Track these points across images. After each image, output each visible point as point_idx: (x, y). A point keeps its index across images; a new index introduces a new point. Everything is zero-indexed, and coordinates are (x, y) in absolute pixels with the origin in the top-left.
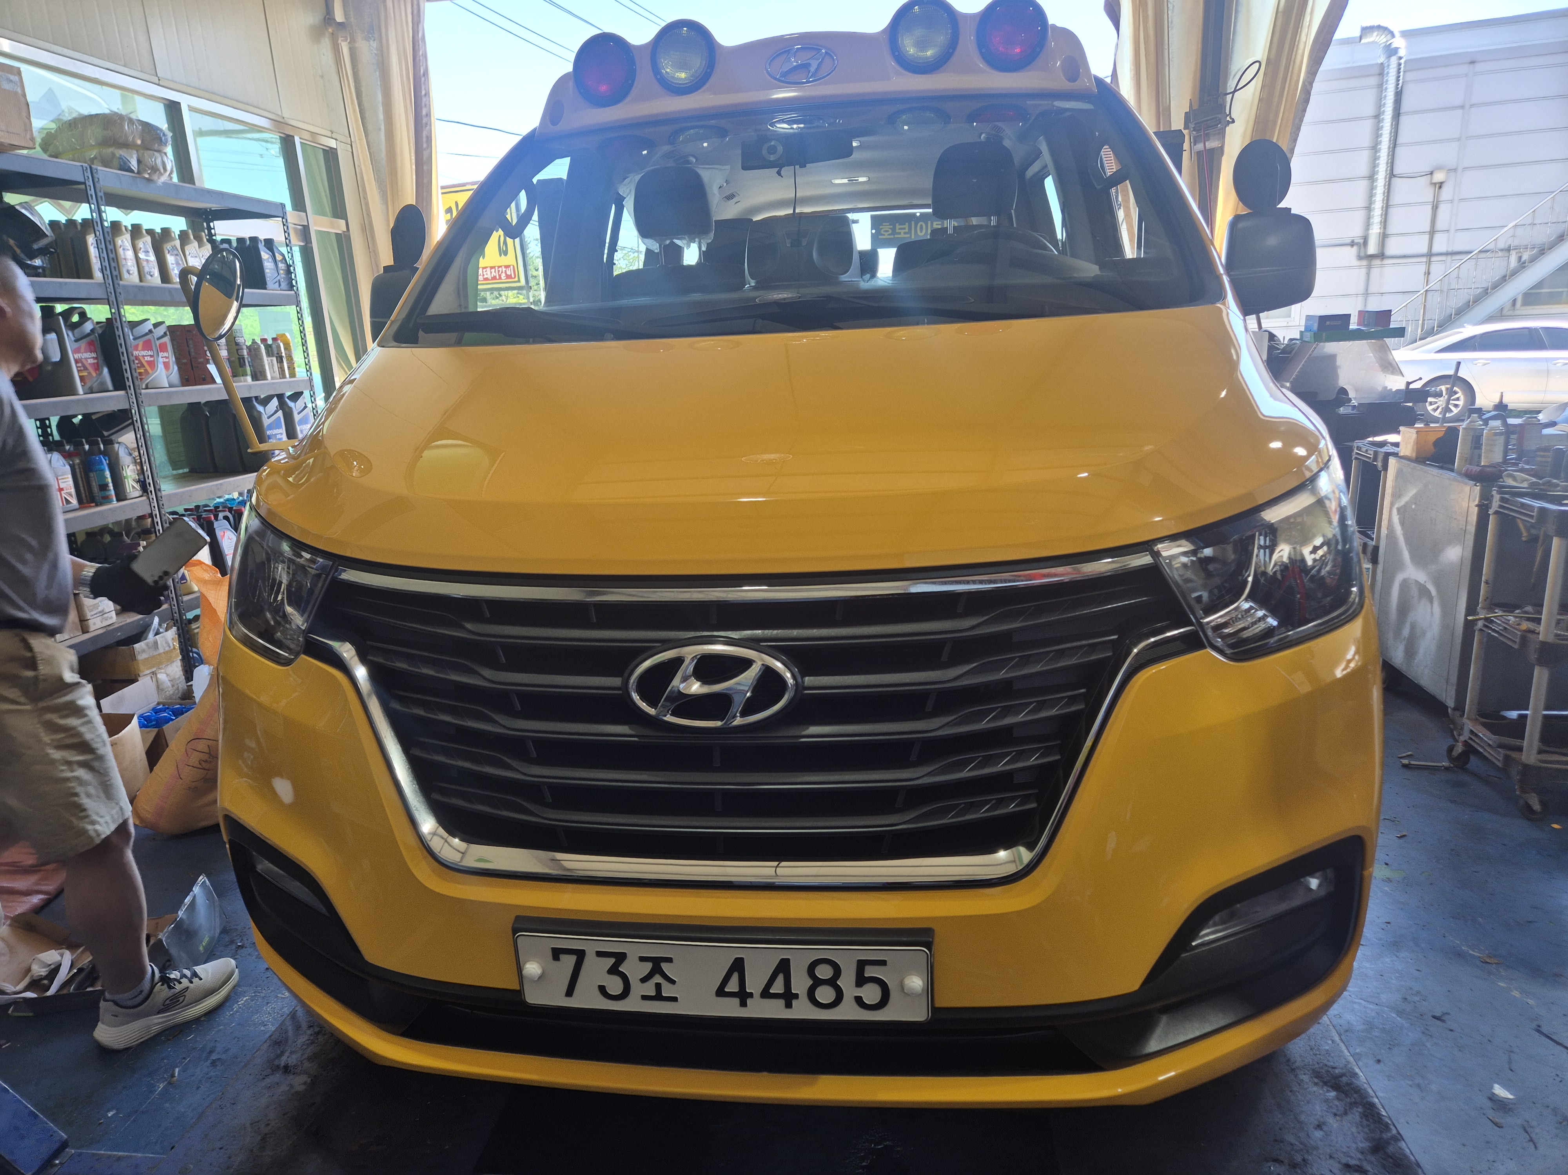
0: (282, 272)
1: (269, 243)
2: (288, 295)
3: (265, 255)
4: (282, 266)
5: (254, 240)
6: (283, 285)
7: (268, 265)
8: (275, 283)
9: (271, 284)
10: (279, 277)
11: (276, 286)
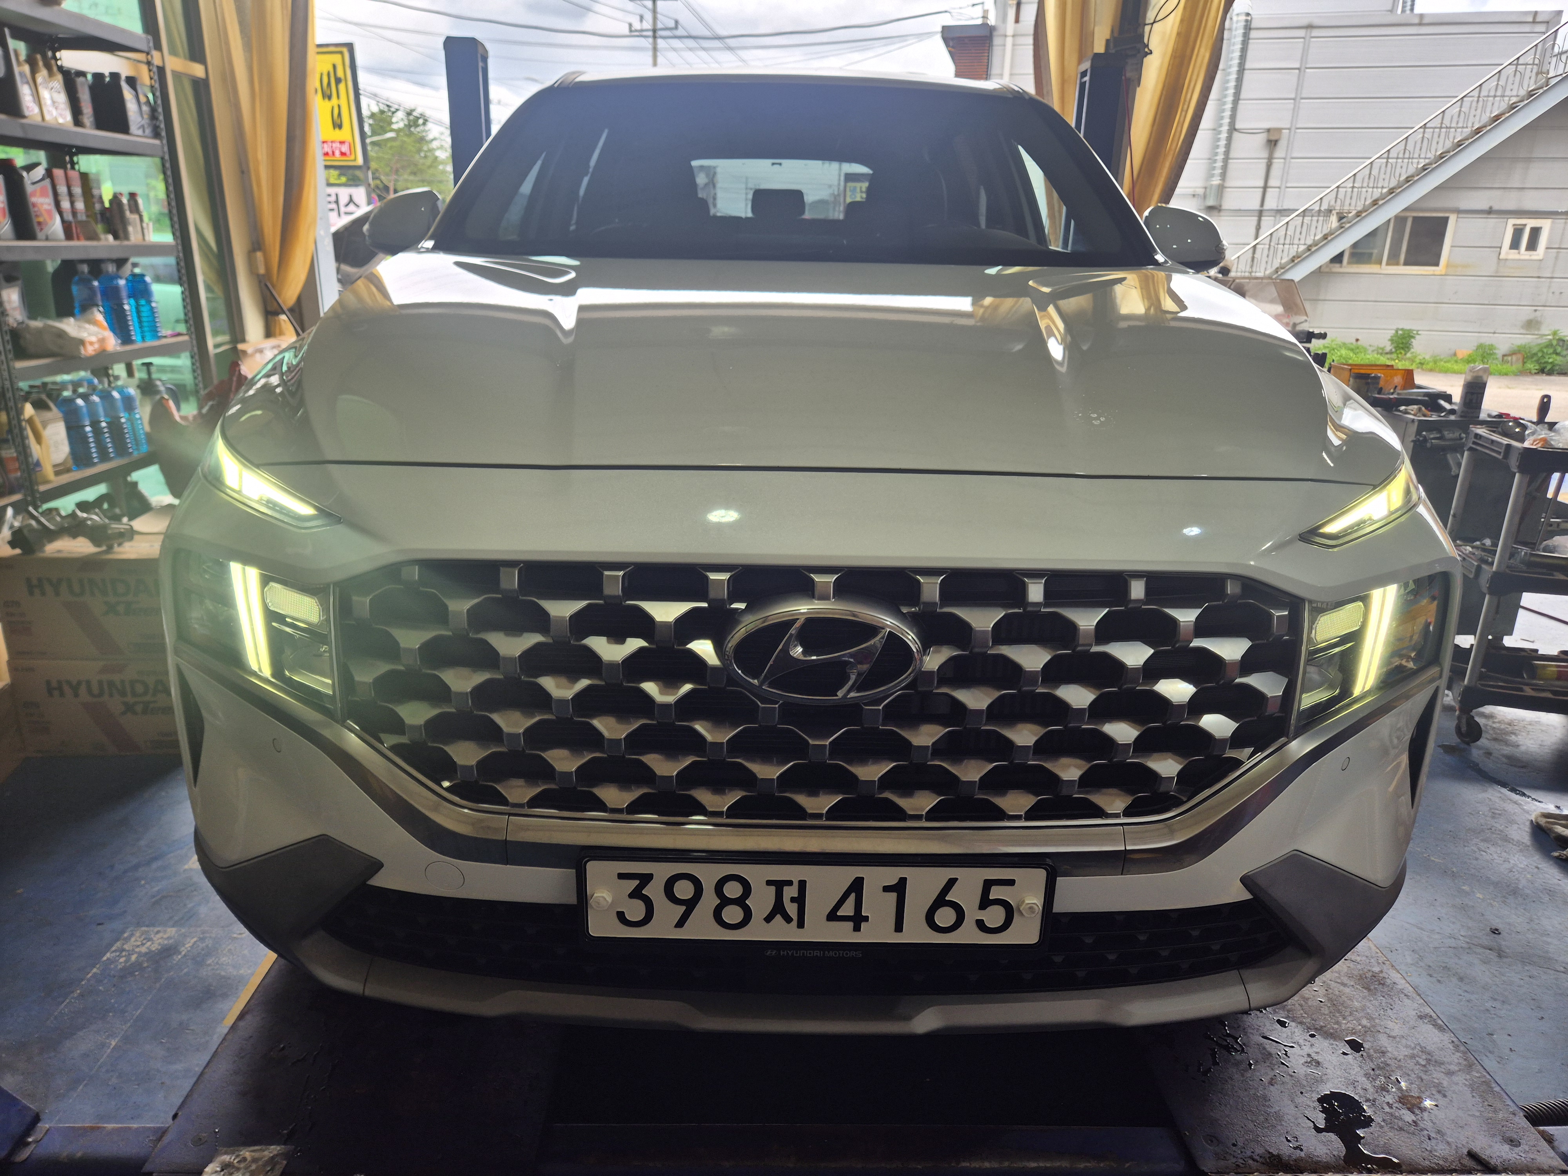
0: (146, 116)
1: (132, 81)
2: (154, 145)
3: (128, 93)
4: (145, 108)
5: (115, 76)
6: (148, 131)
7: (131, 106)
8: (139, 128)
9: (134, 128)
10: (143, 122)
11: (140, 132)
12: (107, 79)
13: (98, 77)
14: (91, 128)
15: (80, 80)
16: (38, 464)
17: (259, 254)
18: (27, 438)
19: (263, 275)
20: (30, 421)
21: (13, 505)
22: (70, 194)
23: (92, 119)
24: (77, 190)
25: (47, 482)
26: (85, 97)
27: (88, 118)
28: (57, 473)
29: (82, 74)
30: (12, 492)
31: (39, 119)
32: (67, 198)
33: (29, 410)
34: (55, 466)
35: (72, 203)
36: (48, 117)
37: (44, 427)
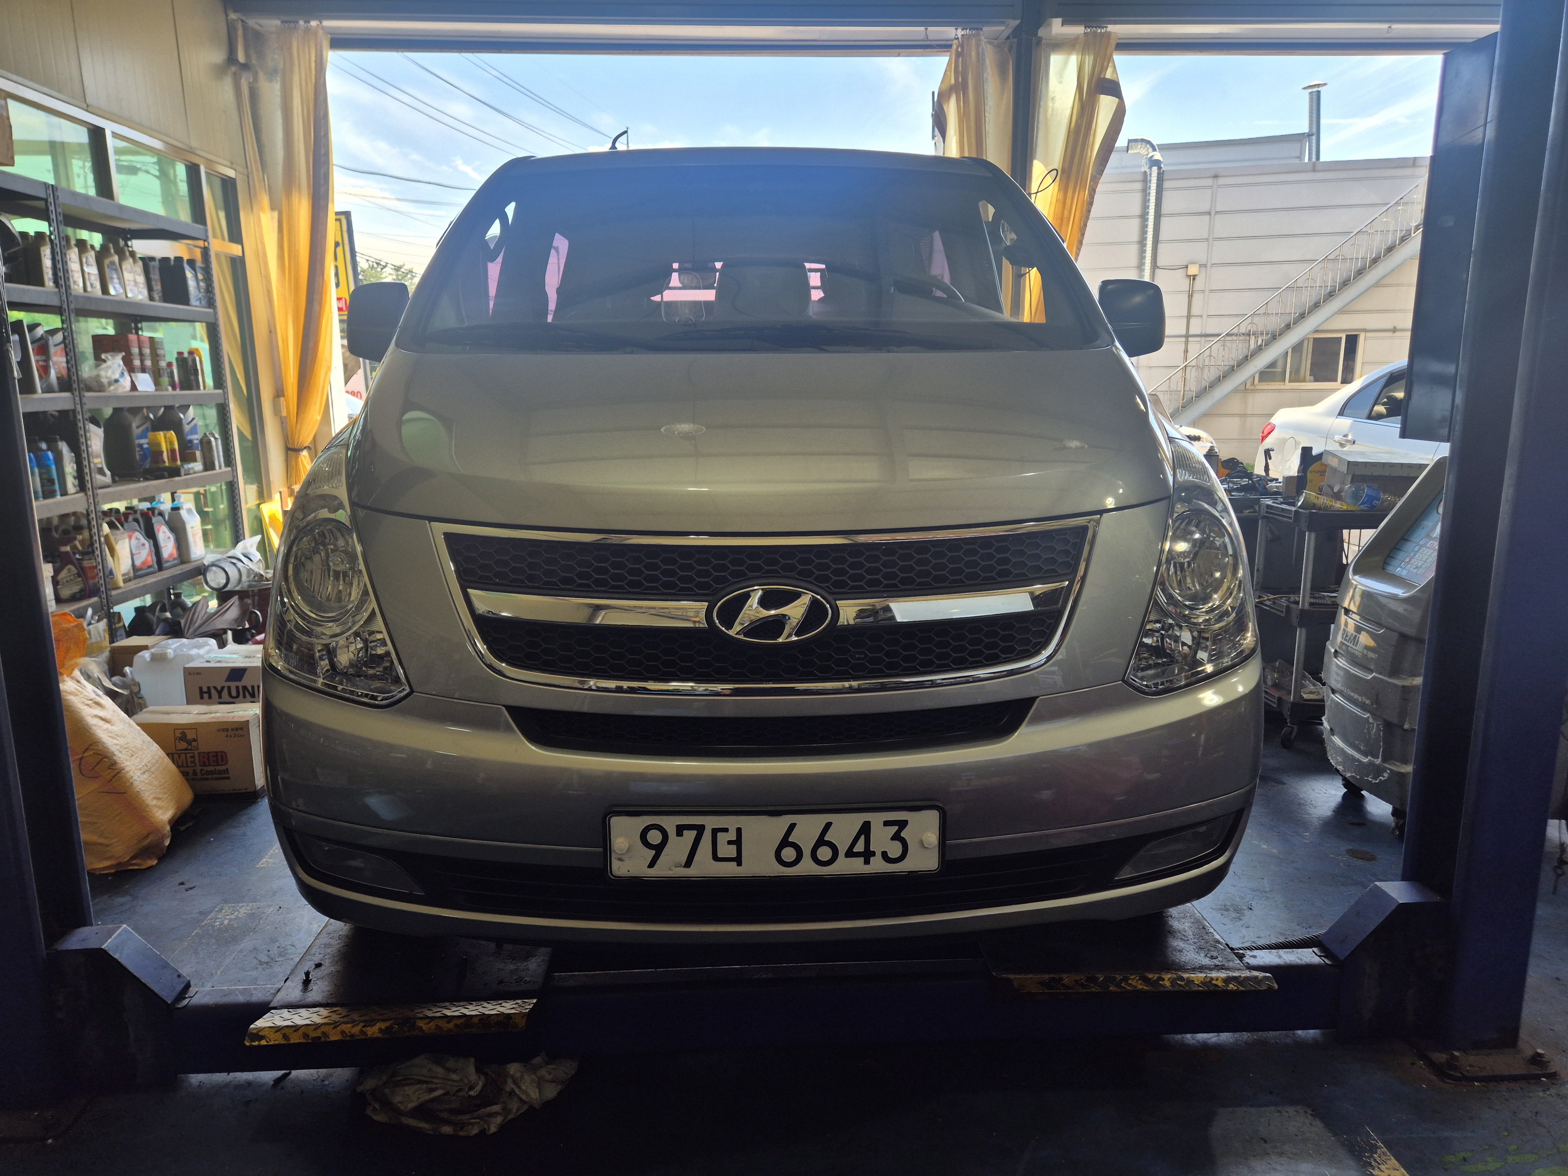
0: (202, 290)
1: (190, 263)
2: (208, 313)
3: (189, 274)
4: (202, 285)
5: (179, 259)
6: (203, 302)
7: (191, 283)
8: (197, 300)
9: (193, 301)
10: (200, 296)
11: (198, 303)
12: (172, 263)
13: (165, 260)
14: (159, 301)
15: (152, 264)
16: (111, 573)
17: (282, 399)
18: (105, 551)
19: (286, 417)
20: (107, 537)
21: (91, 605)
22: (141, 354)
23: (160, 294)
24: (147, 351)
25: (118, 588)
26: (156, 276)
27: (158, 294)
28: (125, 581)
29: (152, 259)
30: (90, 596)
31: (124, 296)
32: (138, 357)
33: (106, 528)
34: (123, 575)
35: (142, 361)
36: (130, 295)
37: (116, 543)
